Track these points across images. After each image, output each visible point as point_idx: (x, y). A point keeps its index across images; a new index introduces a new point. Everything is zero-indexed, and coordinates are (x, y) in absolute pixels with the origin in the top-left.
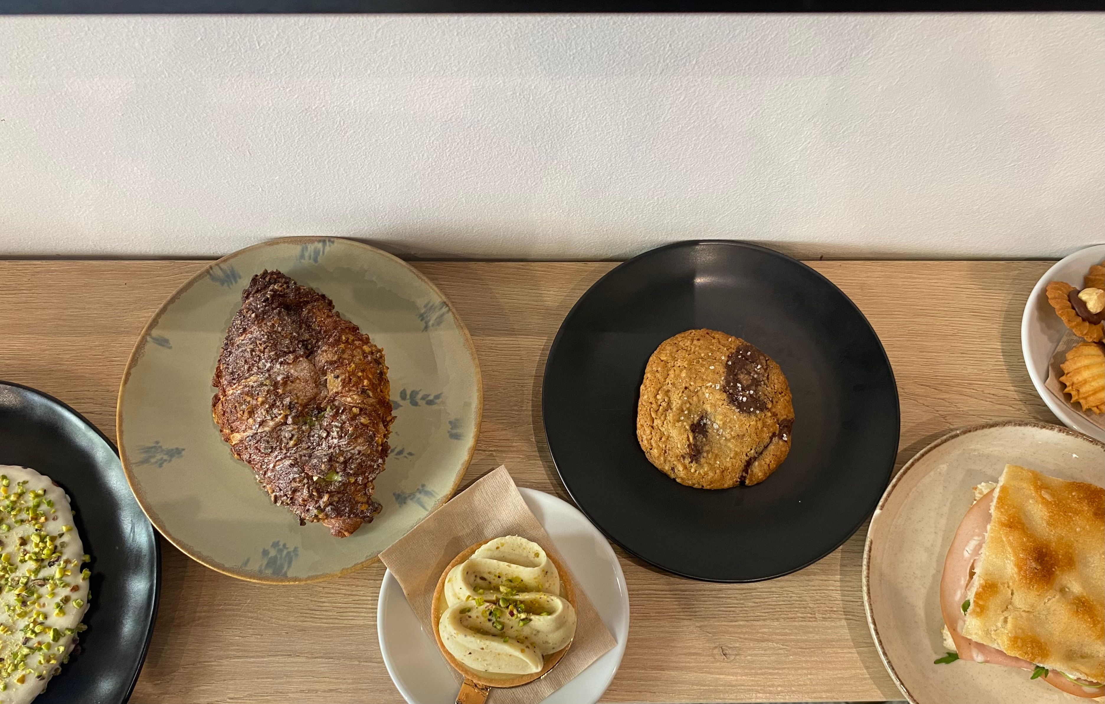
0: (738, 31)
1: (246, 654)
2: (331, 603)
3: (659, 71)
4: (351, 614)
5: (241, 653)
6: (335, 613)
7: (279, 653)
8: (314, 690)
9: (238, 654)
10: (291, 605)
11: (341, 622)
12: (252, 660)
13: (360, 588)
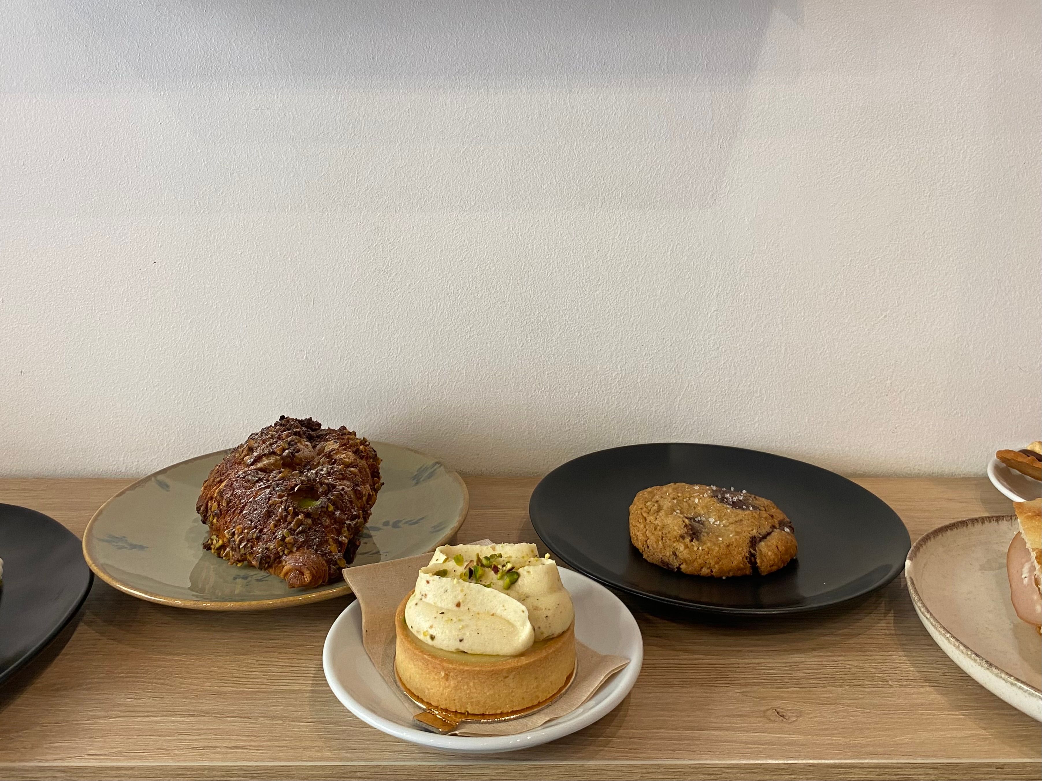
0: (641, 166)
1: (133, 714)
2: (262, 672)
3: (600, 206)
4: (284, 681)
5: (127, 713)
6: (265, 681)
7: (178, 713)
8: (212, 747)
9: (122, 714)
10: (212, 673)
11: (271, 687)
12: (139, 719)
13: (302, 661)
